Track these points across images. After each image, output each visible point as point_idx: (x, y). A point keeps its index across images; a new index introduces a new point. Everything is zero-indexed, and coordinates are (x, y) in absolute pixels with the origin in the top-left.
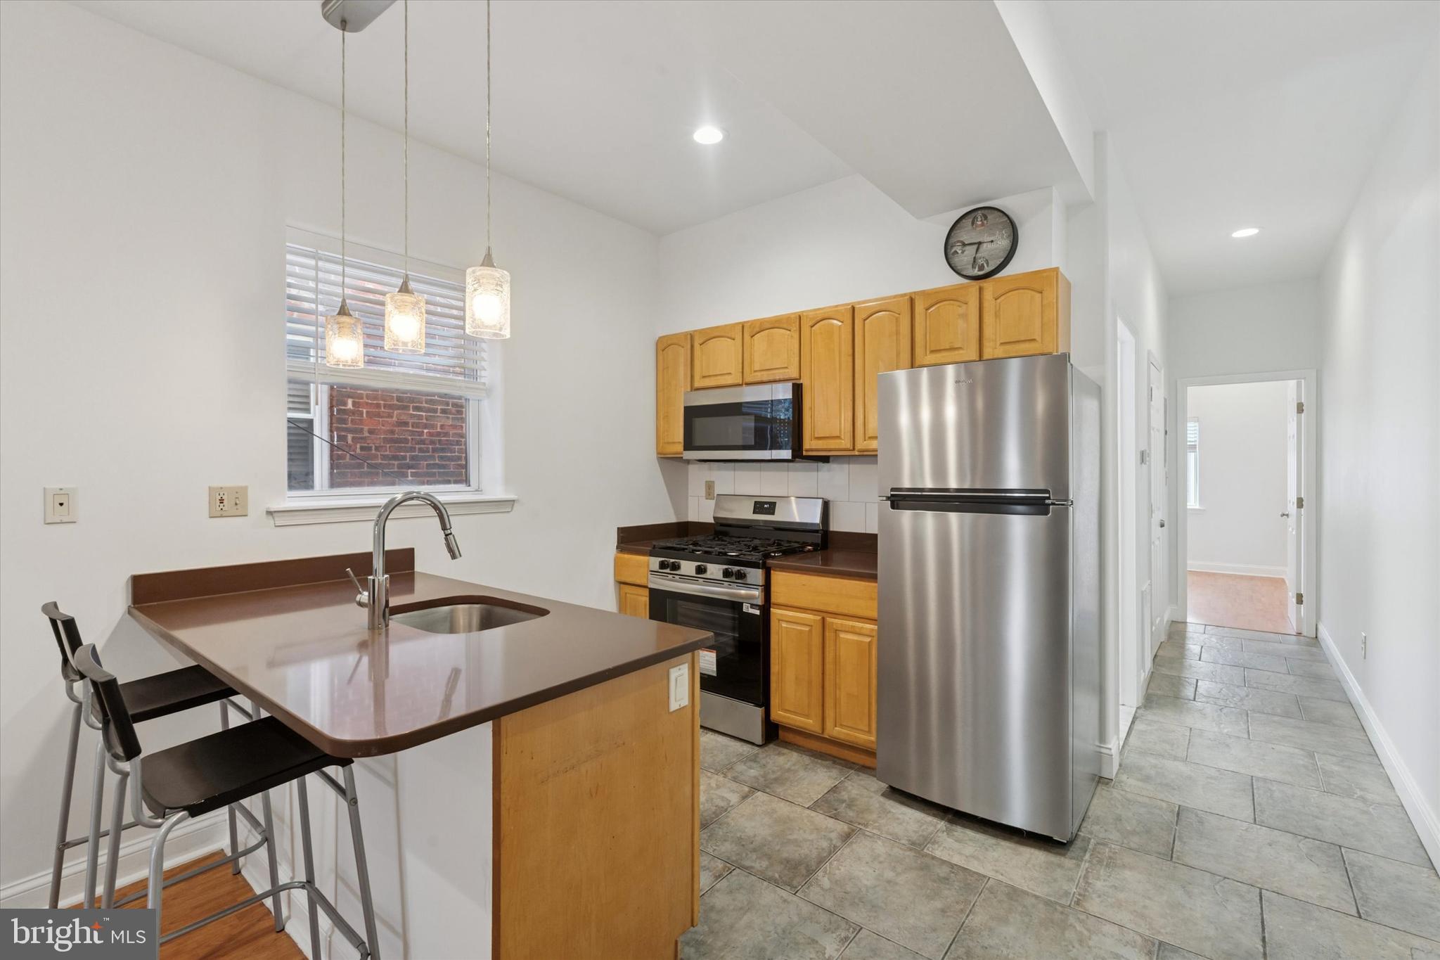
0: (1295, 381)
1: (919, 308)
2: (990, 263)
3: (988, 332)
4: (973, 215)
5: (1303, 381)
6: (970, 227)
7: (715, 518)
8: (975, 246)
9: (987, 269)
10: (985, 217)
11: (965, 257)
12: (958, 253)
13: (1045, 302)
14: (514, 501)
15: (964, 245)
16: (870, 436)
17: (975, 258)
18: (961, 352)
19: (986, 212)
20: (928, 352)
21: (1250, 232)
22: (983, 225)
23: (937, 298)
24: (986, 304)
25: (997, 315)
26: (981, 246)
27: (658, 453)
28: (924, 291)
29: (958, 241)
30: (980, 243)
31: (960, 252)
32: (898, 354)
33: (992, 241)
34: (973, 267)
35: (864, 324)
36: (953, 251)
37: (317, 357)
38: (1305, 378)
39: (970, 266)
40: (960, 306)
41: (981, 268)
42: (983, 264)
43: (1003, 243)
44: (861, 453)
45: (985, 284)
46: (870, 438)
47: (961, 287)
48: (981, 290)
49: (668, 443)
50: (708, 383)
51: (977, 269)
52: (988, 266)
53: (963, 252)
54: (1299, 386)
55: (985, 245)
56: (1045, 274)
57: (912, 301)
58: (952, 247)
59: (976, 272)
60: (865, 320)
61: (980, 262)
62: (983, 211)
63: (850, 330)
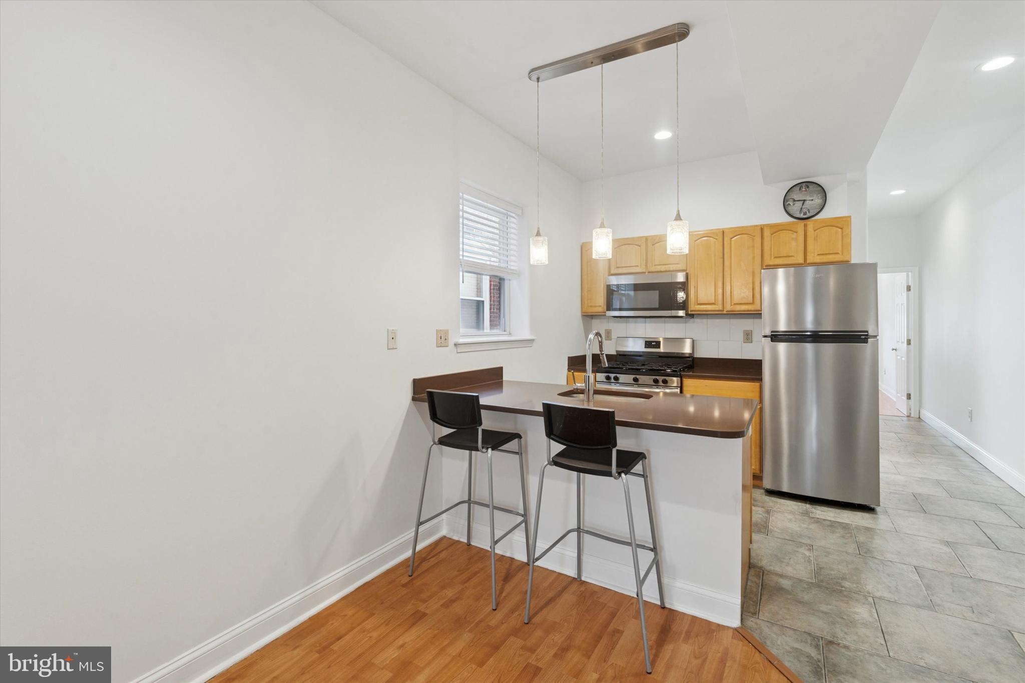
0: (906, 273)
1: (767, 233)
2: (811, 211)
3: (810, 247)
4: (800, 185)
5: (910, 273)
6: (798, 191)
7: (617, 351)
8: (803, 202)
9: (808, 215)
10: (808, 187)
11: (795, 208)
12: (790, 205)
13: (844, 234)
14: (534, 340)
15: (794, 201)
16: (735, 303)
17: (801, 208)
18: (793, 258)
19: (808, 184)
20: (772, 258)
21: (901, 192)
22: (806, 191)
23: (777, 229)
24: (809, 234)
25: (816, 239)
26: (805, 202)
27: (582, 312)
28: (769, 224)
29: (791, 199)
30: (804, 201)
31: (792, 204)
32: (754, 258)
33: (812, 200)
34: (800, 213)
35: (731, 241)
36: (788, 203)
37: (463, 256)
38: (911, 272)
39: (799, 212)
40: (792, 234)
41: (805, 214)
42: (806, 212)
43: (818, 201)
44: (728, 313)
45: (808, 223)
46: (735, 304)
47: (793, 223)
48: (805, 226)
49: (591, 306)
50: (620, 271)
51: (802, 214)
52: (809, 213)
53: (794, 205)
54: (908, 276)
55: (808, 201)
56: (844, 219)
57: (762, 230)
58: (787, 201)
59: (802, 216)
60: (731, 238)
61: (804, 210)
62: (806, 184)
63: (722, 244)
